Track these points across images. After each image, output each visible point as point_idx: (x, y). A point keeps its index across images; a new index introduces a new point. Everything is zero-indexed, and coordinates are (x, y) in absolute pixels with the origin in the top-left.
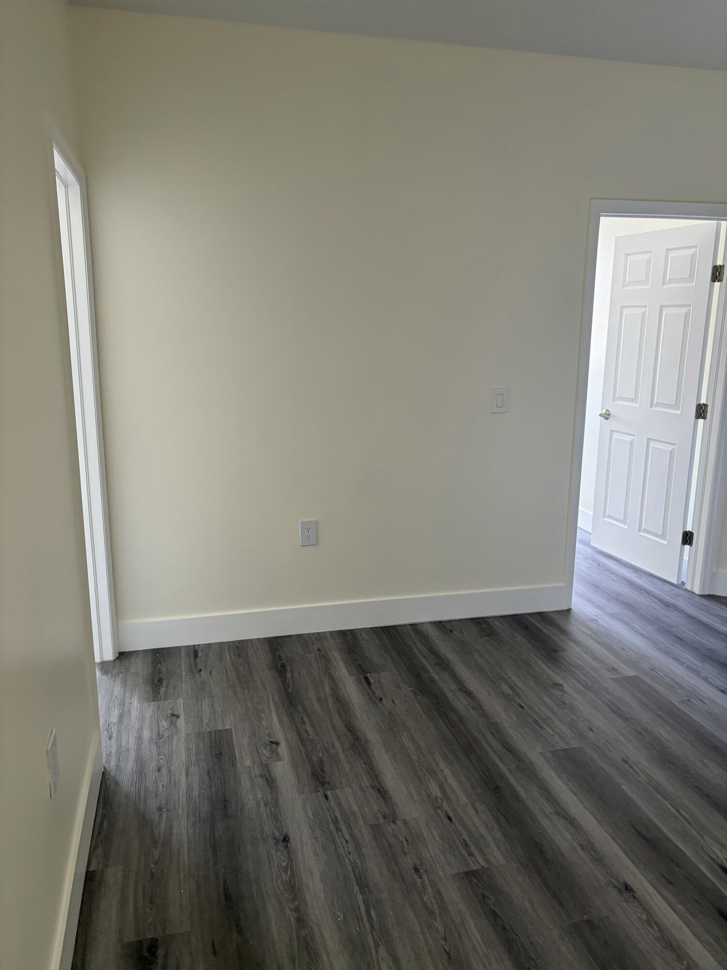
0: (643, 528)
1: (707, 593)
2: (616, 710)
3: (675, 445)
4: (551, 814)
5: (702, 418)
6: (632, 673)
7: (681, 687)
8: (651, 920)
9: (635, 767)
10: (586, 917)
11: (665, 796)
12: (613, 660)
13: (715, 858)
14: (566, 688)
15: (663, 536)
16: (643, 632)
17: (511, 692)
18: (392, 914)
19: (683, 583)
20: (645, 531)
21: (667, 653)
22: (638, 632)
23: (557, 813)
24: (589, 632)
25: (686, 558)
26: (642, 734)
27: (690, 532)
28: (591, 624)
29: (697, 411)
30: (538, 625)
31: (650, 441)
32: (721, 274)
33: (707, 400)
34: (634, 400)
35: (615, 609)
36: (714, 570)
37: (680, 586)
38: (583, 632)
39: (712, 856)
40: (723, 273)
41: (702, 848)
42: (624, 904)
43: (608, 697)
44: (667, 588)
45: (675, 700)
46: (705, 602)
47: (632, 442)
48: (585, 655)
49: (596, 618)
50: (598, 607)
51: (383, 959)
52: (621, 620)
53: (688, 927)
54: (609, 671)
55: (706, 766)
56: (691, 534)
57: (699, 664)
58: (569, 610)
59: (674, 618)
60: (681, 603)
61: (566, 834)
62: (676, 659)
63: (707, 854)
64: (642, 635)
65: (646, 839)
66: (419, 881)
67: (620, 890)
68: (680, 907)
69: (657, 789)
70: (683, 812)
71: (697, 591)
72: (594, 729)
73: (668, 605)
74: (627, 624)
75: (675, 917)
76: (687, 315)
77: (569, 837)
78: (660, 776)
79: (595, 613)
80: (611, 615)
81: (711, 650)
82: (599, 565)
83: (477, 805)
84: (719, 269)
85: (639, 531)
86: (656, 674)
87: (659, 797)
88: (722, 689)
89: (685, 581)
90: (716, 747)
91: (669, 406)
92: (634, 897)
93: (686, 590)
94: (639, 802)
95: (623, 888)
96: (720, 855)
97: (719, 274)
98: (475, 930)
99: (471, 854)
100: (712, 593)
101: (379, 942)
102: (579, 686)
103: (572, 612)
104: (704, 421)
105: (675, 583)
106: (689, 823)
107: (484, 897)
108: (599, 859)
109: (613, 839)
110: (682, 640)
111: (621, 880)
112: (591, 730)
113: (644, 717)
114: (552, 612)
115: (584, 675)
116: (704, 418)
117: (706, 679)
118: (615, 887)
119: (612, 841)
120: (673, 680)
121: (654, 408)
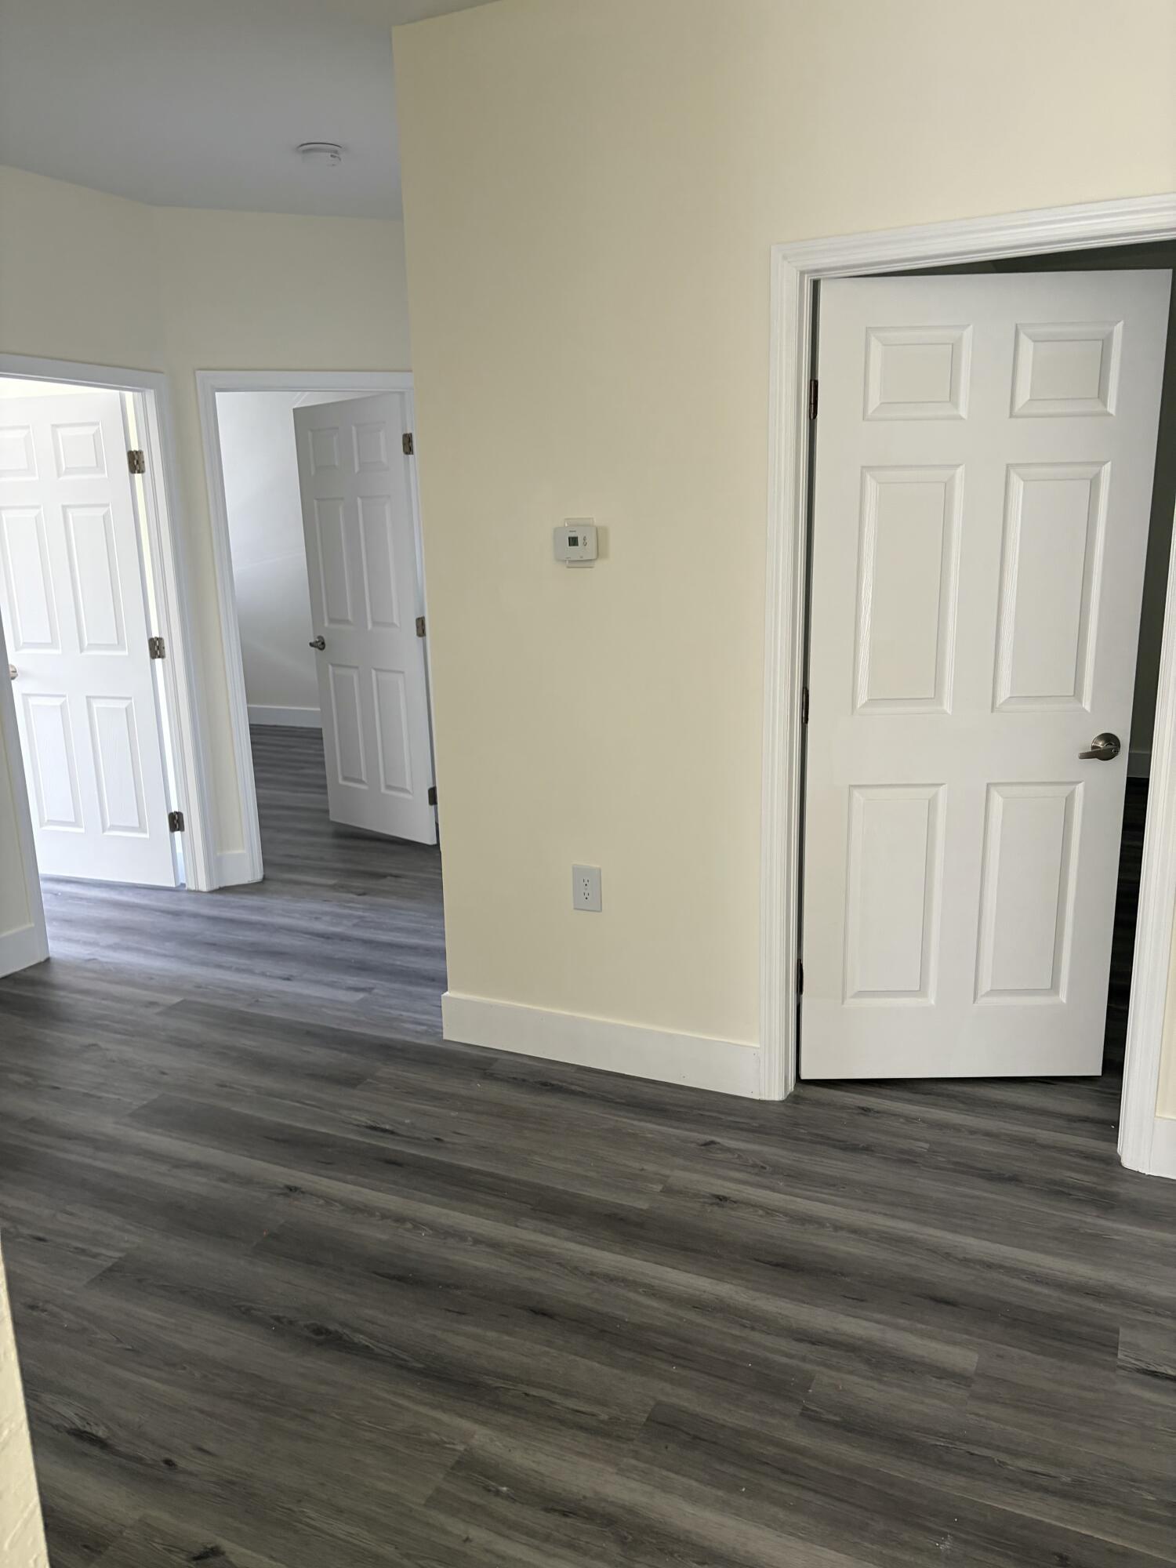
0: (109, 825)
1: (216, 886)
2: (183, 1043)
3: (130, 698)
4: (169, 1170)
5: (159, 657)
6: (177, 999)
7: (241, 992)
8: (329, 1200)
9: (235, 1086)
10: (265, 1233)
11: (281, 1096)
12: (148, 995)
13: (359, 1123)
14: (102, 1044)
15: (141, 828)
16: (163, 952)
17: (28, 1079)
18: (32, 1362)
19: (183, 885)
20: (113, 828)
21: (204, 964)
22: (158, 955)
23: (177, 1167)
24: (94, 975)
25: (179, 850)
26: (223, 1053)
27: (177, 813)
28: (89, 966)
29: (150, 649)
30: (16, 992)
31: (92, 700)
32: (140, 462)
33: (160, 632)
34: (53, 644)
35: (113, 939)
36: (218, 854)
37: (180, 889)
38: (85, 978)
39: (356, 1123)
40: (143, 462)
41: (343, 1122)
42: (296, 1202)
43: (163, 1033)
44: (165, 895)
45: (239, 1006)
46: (219, 897)
47: (62, 707)
48: (104, 1002)
49: (92, 957)
50: (86, 943)
51: (53, 1403)
52: (128, 949)
53: (366, 1187)
54: (146, 1007)
55: (308, 1052)
56: (180, 814)
57: (248, 962)
58: (48, 960)
59: (189, 926)
60: (190, 907)
61: (199, 1179)
62: (219, 966)
63: (350, 1123)
64: (165, 956)
65: (285, 1141)
66: (44, 1315)
67: (285, 1195)
68: (349, 1177)
69: (271, 1094)
70: (308, 1102)
71: (204, 887)
72: (166, 1071)
73: (177, 914)
74: (138, 950)
75: (350, 1187)
76: (105, 517)
77: (204, 1180)
78: (267, 1082)
79: (88, 952)
80: (110, 947)
81: (253, 944)
82: (56, 895)
83: (68, 1208)
84: (136, 457)
85: (104, 831)
86: (205, 990)
87: (277, 1100)
88: (286, 976)
89: (184, 882)
90: (308, 1033)
91: (108, 647)
92: (303, 1192)
93: (189, 891)
94: (259, 1114)
95: (287, 1191)
96: (363, 1119)
97: (138, 462)
98: (150, 1313)
99: (95, 1256)
100: (222, 885)
101: (34, 1392)
102: (118, 1036)
103: (52, 961)
104: (163, 662)
105: (173, 885)
106: (319, 1107)
107: (140, 1281)
108: (247, 1181)
109: (252, 1157)
110: (214, 945)
111: (282, 1186)
112: (164, 1073)
113: (217, 1036)
114: (24, 970)
115: (118, 1022)
116: (162, 656)
117: (263, 974)
118: (279, 1194)
119: (252, 1160)
120: (227, 988)
121: (85, 653)
